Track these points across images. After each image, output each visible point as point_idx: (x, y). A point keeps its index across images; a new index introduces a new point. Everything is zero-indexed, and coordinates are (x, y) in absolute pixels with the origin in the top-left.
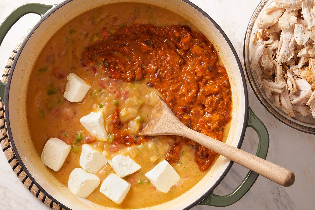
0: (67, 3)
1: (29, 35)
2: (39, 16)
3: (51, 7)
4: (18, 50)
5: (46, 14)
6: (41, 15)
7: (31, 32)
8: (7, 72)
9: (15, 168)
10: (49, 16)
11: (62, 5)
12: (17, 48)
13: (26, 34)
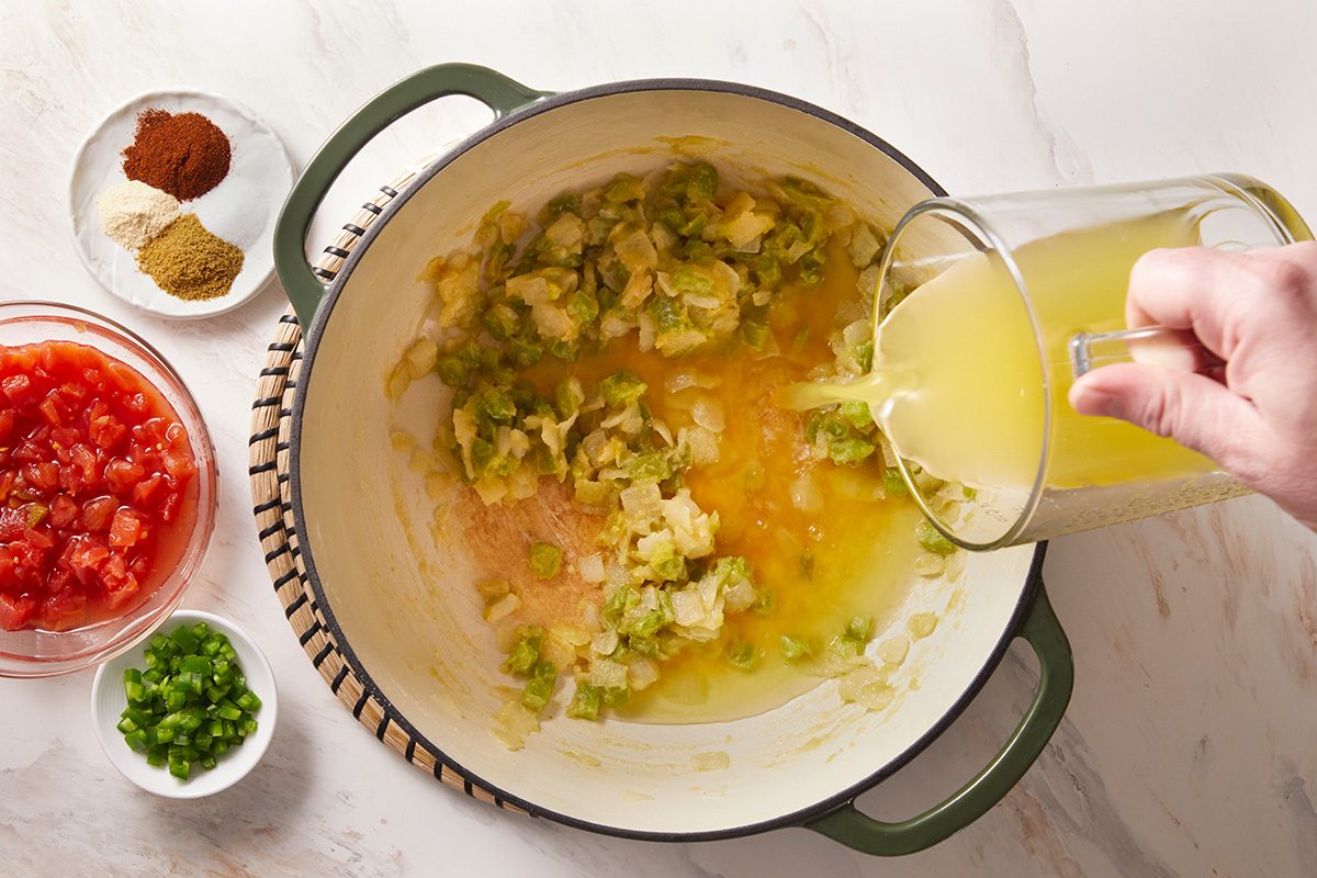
0: (587, 98)
1: (442, 161)
2: (491, 111)
3: (534, 95)
4: (401, 192)
5: (515, 112)
6: (495, 111)
7: (452, 154)
8: (344, 243)
9: (269, 535)
10: (520, 121)
11: (572, 99)
12: (399, 182)
13: (440, 152)
